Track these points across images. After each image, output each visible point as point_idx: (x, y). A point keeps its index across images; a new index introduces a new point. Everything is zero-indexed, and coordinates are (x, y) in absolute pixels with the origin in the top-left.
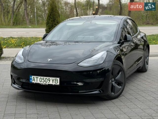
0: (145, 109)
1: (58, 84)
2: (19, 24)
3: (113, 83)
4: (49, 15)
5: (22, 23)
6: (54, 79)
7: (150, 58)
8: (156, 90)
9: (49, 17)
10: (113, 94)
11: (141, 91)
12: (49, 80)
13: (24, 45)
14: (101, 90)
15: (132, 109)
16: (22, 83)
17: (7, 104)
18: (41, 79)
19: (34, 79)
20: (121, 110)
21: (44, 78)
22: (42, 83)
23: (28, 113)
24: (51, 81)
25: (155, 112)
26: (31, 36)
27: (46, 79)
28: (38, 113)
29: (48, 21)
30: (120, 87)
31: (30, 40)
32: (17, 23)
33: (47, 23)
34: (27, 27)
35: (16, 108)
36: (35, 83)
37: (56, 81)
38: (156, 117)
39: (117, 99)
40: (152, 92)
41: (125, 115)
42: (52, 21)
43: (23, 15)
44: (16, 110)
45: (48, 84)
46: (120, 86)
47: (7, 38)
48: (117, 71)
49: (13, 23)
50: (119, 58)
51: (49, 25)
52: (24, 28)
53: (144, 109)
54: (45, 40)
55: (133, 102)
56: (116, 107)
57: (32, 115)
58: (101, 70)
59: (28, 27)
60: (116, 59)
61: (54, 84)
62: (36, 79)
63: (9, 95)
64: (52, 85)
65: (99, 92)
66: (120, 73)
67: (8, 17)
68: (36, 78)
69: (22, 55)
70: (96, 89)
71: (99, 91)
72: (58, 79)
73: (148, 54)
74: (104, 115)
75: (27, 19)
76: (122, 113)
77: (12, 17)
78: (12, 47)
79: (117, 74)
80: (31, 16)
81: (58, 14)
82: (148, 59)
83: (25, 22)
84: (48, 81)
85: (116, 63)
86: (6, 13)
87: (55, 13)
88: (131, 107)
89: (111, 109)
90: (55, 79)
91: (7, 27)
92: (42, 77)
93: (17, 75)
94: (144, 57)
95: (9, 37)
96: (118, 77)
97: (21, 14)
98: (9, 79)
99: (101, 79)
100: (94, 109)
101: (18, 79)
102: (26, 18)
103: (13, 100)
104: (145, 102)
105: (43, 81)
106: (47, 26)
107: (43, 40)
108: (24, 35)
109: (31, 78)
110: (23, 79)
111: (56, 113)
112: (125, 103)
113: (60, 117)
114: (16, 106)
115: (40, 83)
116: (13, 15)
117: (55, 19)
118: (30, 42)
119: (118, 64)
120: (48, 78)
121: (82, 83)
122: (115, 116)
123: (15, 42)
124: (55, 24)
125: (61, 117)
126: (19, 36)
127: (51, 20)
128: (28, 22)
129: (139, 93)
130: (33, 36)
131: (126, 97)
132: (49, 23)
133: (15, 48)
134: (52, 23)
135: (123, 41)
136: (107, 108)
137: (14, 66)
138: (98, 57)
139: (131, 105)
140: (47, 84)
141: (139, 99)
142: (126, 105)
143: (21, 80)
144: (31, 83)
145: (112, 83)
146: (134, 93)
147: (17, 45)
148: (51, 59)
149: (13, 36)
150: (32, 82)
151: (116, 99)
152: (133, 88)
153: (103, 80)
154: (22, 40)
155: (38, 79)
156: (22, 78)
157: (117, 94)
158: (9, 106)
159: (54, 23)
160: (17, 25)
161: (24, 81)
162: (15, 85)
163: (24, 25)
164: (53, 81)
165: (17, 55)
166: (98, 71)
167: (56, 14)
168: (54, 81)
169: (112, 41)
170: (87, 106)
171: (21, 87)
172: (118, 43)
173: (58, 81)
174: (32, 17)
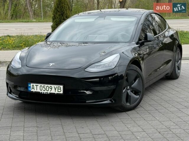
0: (164, 121)
1: (62, 92)
2: (20, 17)
3: (129, 91)
4: (56, 7)
5: (23, 15)
6: (56, 87)
7: (183, 62)
8: (183, 101)
9: (56, 10)
10: (129, 104)
11: (165, 102)
12: (51, 88)
13: (25, 46)
14: (112, 99)
15: (148, 122)
16: (20, 92)
17: (1, 116)
18: (41, 87)
19: (33, 87)
20: (136, 123)
21: (45, 86)
22: (43, 91)
23: (25, 126)
24: (53, 89)
25: (175, 124)
26: (34, 34)
27: (47, 87)
28: (38, 126)
29: (55, 16)
30: (138, 97)
31: (33, 40)
32: (16, 16)
33: (54, 18)
34: (30, 20)
35: (12, 121)
36: (35, 92)
37: (59, 89)
38: (174, 129)
39: (134, 110)
40: (177, 102)
41: (139, 128)
42: (59, 15)
43: (24, 5)
44: (13, 123)
45: (50, 93)
46: (137, 95)
47: (3, 36)
48: (133, 78)
49: (11, 16)
50: (135, 62)
51: (56, 20)
52: (25, 22)
53: (162, 121)
54: (47, 41)
55: (152, 114)
56: (131, 119)
57: (31, 128)
58: (113, 77)
59: (32, 22)
60: (131, 63)
61: (57, 92)
62: (35, 87)
63: (4, 106)
64: (55, 93)
65: (111, 102)
66: (137, 80)
67: (4, 8)
68: (36, 85)
69: (20, 59)
70: (106, 98)
71: (111, 100)
72: (62, 87)
73: (180, 57)
74: (115, 128)
75: (30, 10)
76: (136, 125)
77: (10, 8)
78: (9, 49)
79: (134, 81)
80: (35, 6)
81: (67, 6)
82: (180, 63)
83: (27, 14)
84: (50, 90)
85: (131, 68)
86: (2, 2)
87: (63, 4)
88: (148, 120)
89: (123, 122)
90: (58, 87)
91: (3, 21)
92: (43, 85)
93: (13, 83)
94: (173, 60)
95: (6, 35)
96: (135, 84)
97: (22, 3)
98: (5, 88)
99: (113, 87)
100: (104, 121)
101: (15, 87)
102: (29, 8)
103: (9, 112)
104: (166, 114)
105: (44, 89)
106: (53, 21)
107: (46, 40)
108: (25, 33)
109: (29, 85)
110: (21, 87)
111: (59, 126)
112: (141, 116)
113: (62, 130)
114: (13, 119)
115: (41, 91)
116: (12, 5)
117: (64, 13)
118: (32, 42)
119: (135, 69)
120: (49, 86)
121: (91, 92)
122: (127, 128)
123: (14, 42)
124: (64, 19)
125: (64, 130)
126: (18, 34)
127: (58, 13)
128: (31, 13)
129: (162, 104)
130: (36, 34)
131: (144, 108)
132: (56, 18)
133: (14, 50)
134: (60, 18)
135: (143, 41)
136: (120, 121)
137: (10, 72)
138: (109, 61)
139: (149, 118)
140: (48, 93)
141: (160, 111)
142: (143, 118)
143: (19, 89)
144: (29, 92)
145: (127, 92)
146: (156, 103)
147: (16, 46)
148: (54, 64)
149: (11, 33)
150: (31, 90)
151: (132, 111)
152: (155, 98)
153: (115, 88)
154: (22, 39)
155: (38, 87)
156: (19, 86)
157: (133, 105)
158: (4, 118)
159: (62, 17)
160: (17, 19)
161: (22, 89)
162: (12, 94)
163: (27, 19)
164: (55, 89)
165: (14, 59)
166: (110, 77)
167: (65, 6)
168: (57, 89)
169: (128, 42)
170: (96, 118)
171: (19, 96)
172: (137, 44)
173: (61, 89)
174: (37, 7)
